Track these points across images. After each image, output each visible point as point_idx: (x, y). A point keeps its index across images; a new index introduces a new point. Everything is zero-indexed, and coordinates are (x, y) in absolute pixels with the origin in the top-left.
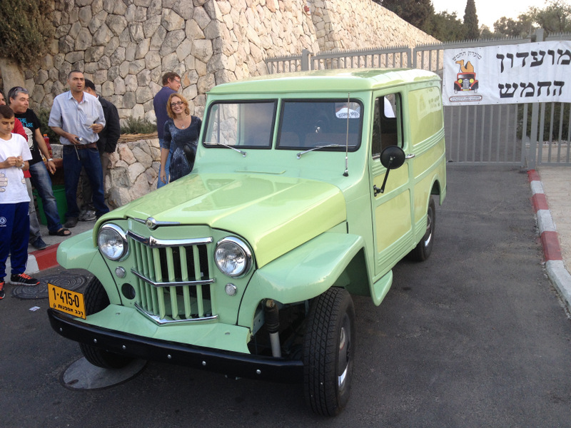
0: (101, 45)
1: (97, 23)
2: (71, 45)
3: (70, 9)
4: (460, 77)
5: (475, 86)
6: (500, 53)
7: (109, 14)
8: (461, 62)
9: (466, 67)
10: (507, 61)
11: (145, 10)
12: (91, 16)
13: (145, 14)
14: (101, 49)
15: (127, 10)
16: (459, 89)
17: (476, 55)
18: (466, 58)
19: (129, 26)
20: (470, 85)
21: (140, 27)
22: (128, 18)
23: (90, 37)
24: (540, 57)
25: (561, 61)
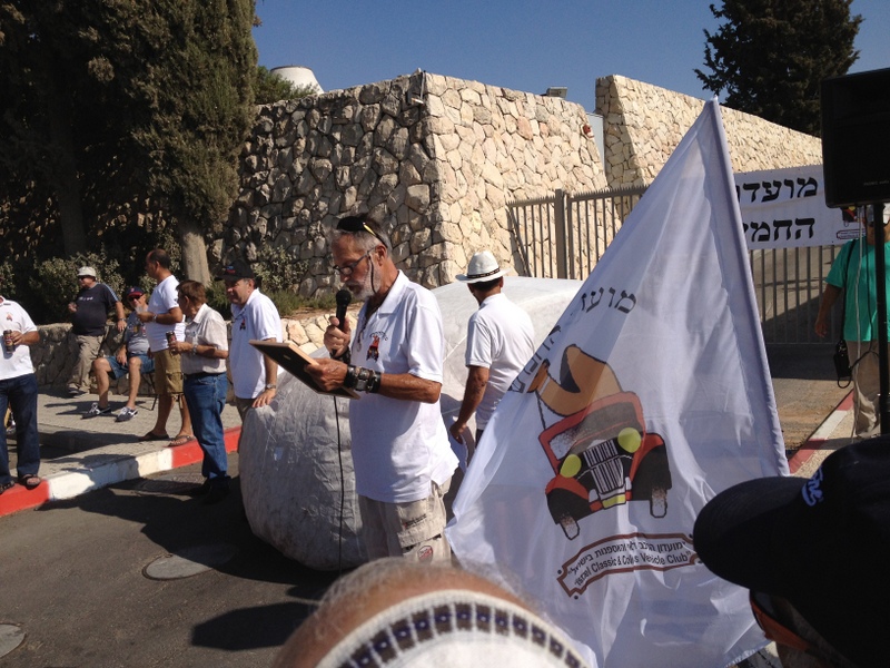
0: (302, 195)
1: (299, 168)
2: (268, 197)
3: (268, 152)
7: (312, 156)
12: (291, 160)
15: (333, 150)
19: (334, 171)
23: (289, 186)
24: (774, 190)
25: (802, 194)
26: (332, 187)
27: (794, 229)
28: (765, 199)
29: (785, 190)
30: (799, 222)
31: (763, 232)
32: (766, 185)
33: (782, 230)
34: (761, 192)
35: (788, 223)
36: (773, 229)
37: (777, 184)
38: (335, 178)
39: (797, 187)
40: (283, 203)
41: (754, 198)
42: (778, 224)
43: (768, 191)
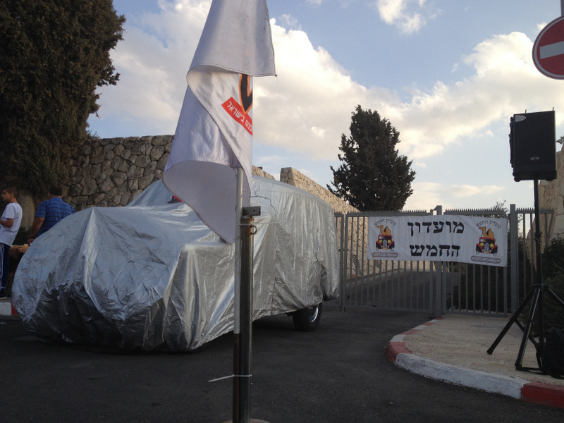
0: (103, 192)
1: (104, 176)
2: (79, 191)
3: (84, 166)
4: (380, 238)
5: (392, 246)
6: (410, 222)
7: (114, 171)
8: (381, 227)
9: (385, 231)
10: (415, 228)
11: (142, 170)
12: (99, 171)
13: (142, 172)
14: (103, 195)
15: (129, 169)
16: (380, 248)
17: (392, 222)
18: (385, 224)
19: (128, 180)
20: (388, 245)
21: (137, 181)
22: (128, 174)
23: (95, 187)
24: (440, 226)
25: (456, 231)
26: (125, 189)
27: (451, 250)
28: (435, 232)
29: (446, 228)
30: (454, 247)
31: (434, 251)
32: (435, 223)
33: (444, 251)
34: (433, 228)
35: (447, 247)
36: (439, 249)
37: (442, 223)
38: (128, 184)
39: (453, 226)
40: (89, 196)
41: (428, 231)
42: (442, 247)
43: (436, 227)
